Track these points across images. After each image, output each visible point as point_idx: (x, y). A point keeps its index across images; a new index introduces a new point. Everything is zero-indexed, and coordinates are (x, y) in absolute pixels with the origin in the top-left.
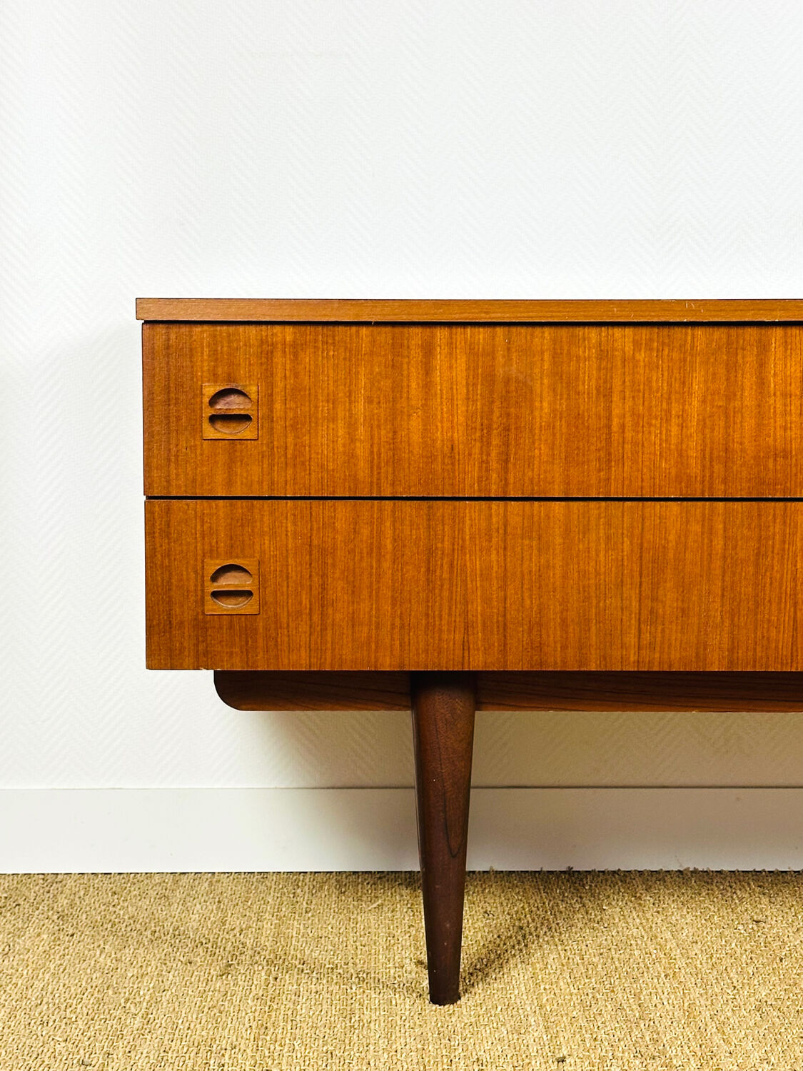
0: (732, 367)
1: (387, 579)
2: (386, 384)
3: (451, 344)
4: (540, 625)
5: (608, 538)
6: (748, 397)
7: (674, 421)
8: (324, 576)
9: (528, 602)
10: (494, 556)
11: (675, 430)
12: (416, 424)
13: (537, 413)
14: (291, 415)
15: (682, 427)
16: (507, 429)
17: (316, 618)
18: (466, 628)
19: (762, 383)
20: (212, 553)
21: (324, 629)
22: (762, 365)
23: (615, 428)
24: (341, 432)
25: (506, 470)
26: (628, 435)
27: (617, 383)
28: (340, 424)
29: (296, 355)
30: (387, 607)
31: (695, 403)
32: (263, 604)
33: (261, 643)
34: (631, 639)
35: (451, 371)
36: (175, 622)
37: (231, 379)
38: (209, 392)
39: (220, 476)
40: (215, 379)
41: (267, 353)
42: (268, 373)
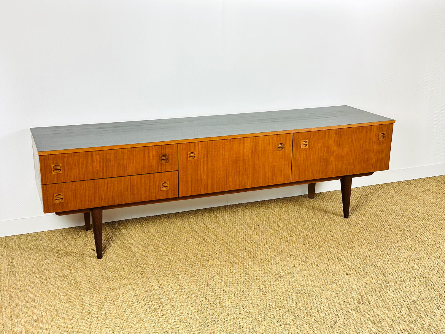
0: (144, 153)
1: (87, 193)
2: (85, 162)
3: (96, 154)
4: (114, 197)
5: (125, 183)
6: (147, 158)
7: (135, 163)
8: (76, 194)
9: (112, 194)
10: (105, 188)
11: (135, 164)
12: (91, 167)
13: (112, 164)
14: (68, 168)
15: (136, 163)
16: (107, 167)
17: (75, 201)
18: (101, 200)
19: (149, 155)
20: (55, 193)
21: (76, 203)
22: (149, 152)
23: (125, 165)
24: (77, 170)
25: (107, 173)
26: (127, 166)
27: (125, 158)
28: (77, 168)
29: (68, 158)
30: (87, 198)
31: (138, 159)
32: (65, 200)
33: (65, 207)
34: (130, 198)
35: (96, 158)
36: (49, 205)
37: (56, 163)
38: (53, 166)
39: (56, 180)
40: (53, 163)
41: (63, 158)
42: (64, 162)
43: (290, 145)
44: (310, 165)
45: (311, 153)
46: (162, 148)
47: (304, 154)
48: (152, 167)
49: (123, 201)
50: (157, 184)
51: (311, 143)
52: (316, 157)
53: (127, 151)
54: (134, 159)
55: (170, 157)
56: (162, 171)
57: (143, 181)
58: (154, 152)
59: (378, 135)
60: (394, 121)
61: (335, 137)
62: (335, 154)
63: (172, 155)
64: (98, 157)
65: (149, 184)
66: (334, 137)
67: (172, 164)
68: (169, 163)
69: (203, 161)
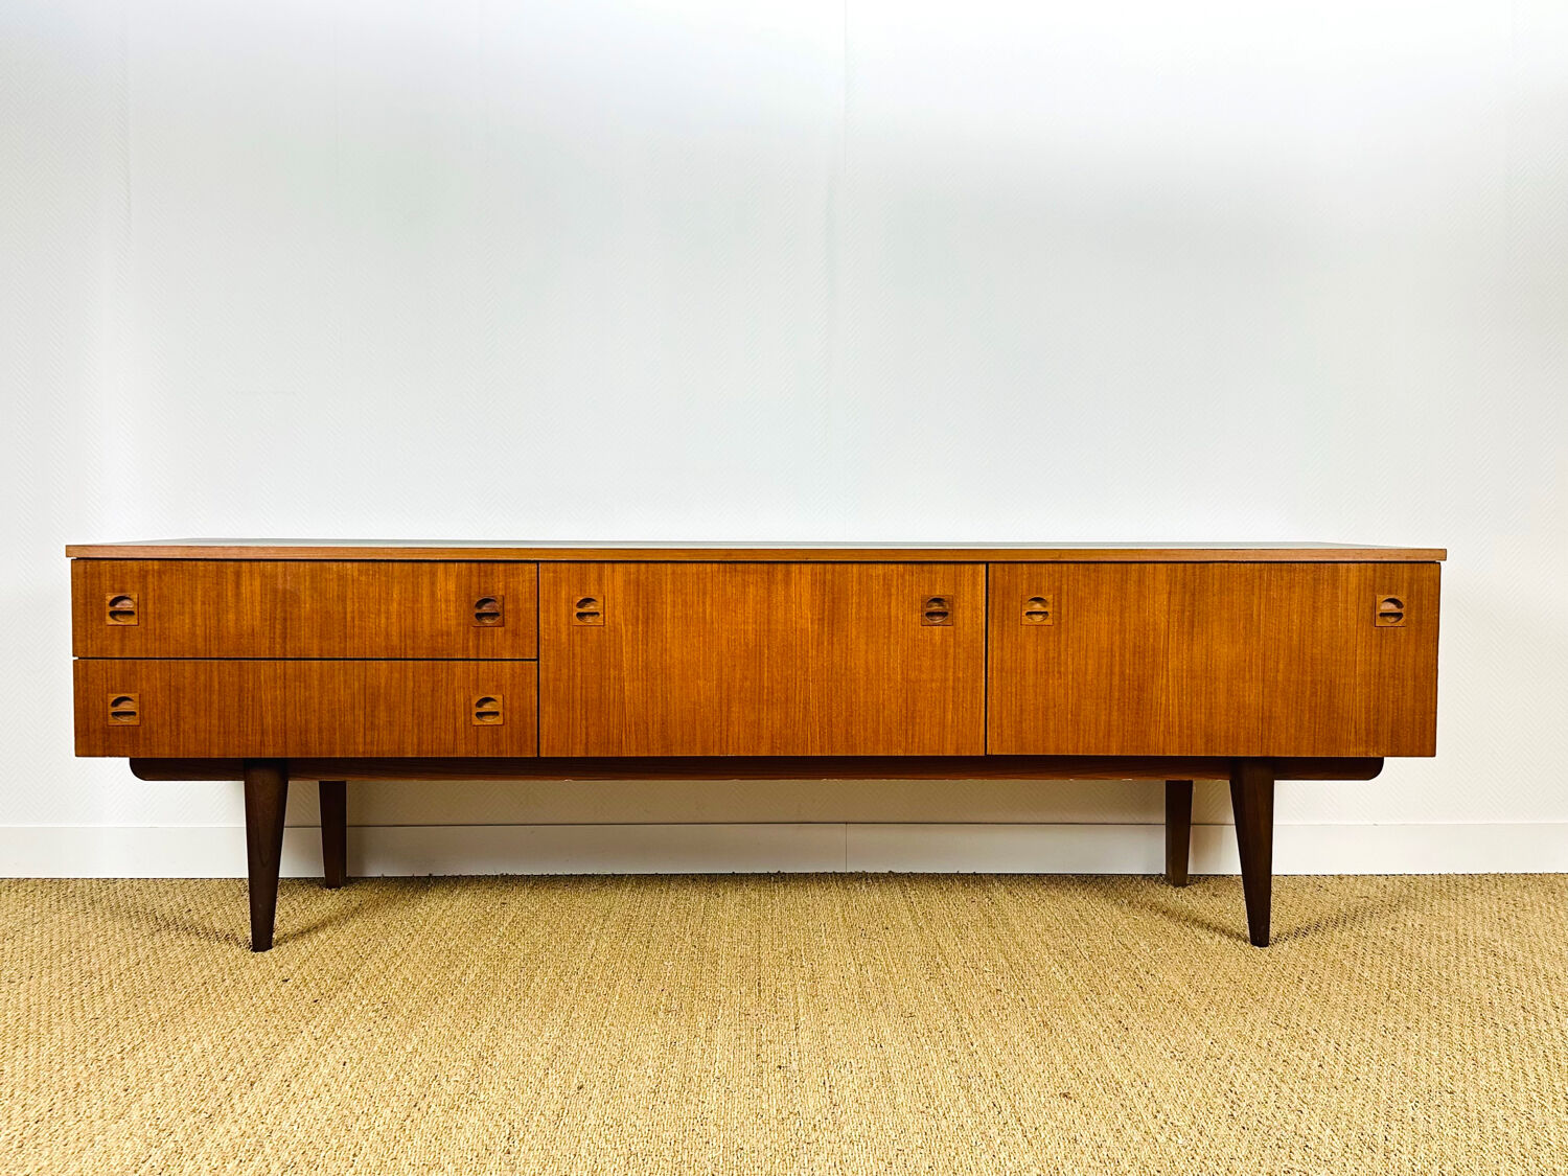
0: (415, 585)
1: (216, 706)
2: (213, 594)
3: (251, 572)
4: (306, 730)
5: (345, 681)
6: (426, 600)
7: (383, 616)
8: (178, 704)
9: (299, 718)
10: (278, 692)
11: (383, 621)
12: (231, 616)
13: (303, 611)
14: (157, 611)
15: (387, 618)
16: (285, 619)
17: (174, 727)
18: (263, 733)
19: (433, 594)
20: (113, 690)
21: (178, 734)
22: (433, 584)
23: (349, 619)
24: (187, 621)
25: (285, 643)
26: (356, 622)
27: (350, 595)
28: (187, 616)
29: (160, 577)
30: (215, 722)
31: (395, 605)
32: (142, 719)
33: (141, 742)
34: (360, 740)
35: (252, 586)
36: (91, 730)
37: (122, 590)
38: (110, 598)
39: (117, 646)
40: (113, 590)
41: (143, 576)
42: (145, 588)
43: (975, 609)
44: (1066, 694)
45: (1066, 650)
46: (482, 574)
47: (1036, 652)
48: (442, 635)
49: (338, 748)
50: (460, 698)
51: (1064, 611)
52: (1090, 667)
53: (356, 574)
54: (380, 602)
55: (509, 606)
56: (478, 653)
57: (410, 684)
58: (452, 587)
59: (1369, 603)
60: (1443, 554)
61: (1170, 593)
62: (1173, 663)
63: (516, 600)
64: (257, 583)
65: (432, 696)
66: (1165, 596)
67: (515, 634)
68: (505, 631)
69: (629, 634)
